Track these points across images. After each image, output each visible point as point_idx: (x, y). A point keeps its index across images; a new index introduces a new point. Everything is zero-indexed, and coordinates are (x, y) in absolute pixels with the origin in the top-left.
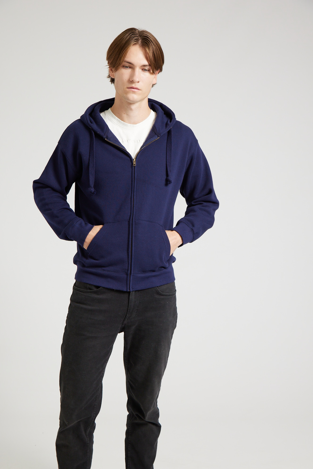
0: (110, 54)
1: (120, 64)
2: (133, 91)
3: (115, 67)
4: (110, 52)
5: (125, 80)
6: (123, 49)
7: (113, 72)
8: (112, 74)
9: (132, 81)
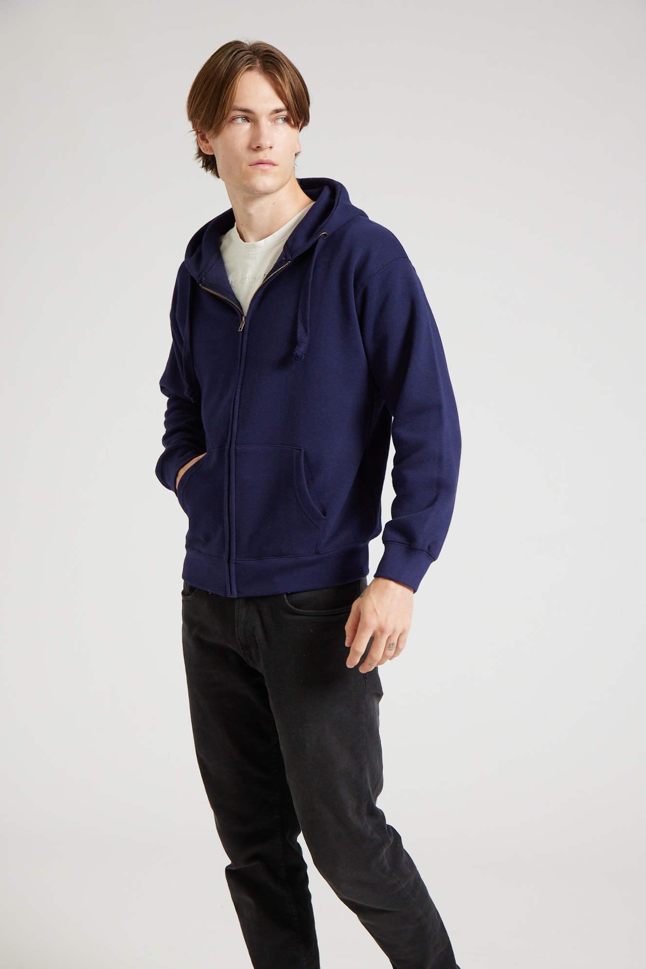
0: (196, 103)
1: (223, 118)
2: (263, 170)
3: (213, 127)
4: (196, 99)
5: (240, 149)
6: (226, 84)
7: (208, 142)
8: (205, 146)
9: (259, 148)
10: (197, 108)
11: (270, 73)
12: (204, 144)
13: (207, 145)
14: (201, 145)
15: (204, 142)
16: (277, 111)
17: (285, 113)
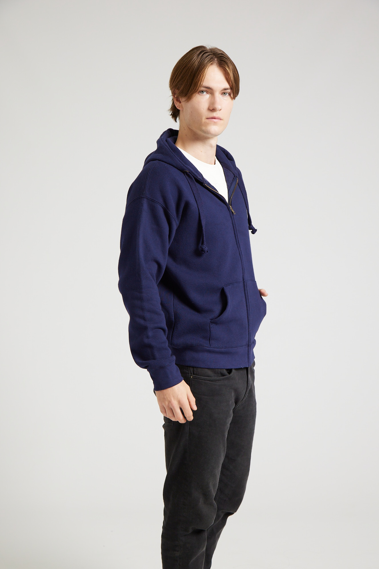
2: (215, 122)
4: (178, 78)
5: (202, 109)
7: (180, 102)
8: (179, 105)
9: (213, 110)
10: (177, 83)
11: (222, 67)
12: (178, 103)
13: (180, 104)
14: (177, 104)
15: (178, 102)
16: (225, 89)
17: (229, 91)
